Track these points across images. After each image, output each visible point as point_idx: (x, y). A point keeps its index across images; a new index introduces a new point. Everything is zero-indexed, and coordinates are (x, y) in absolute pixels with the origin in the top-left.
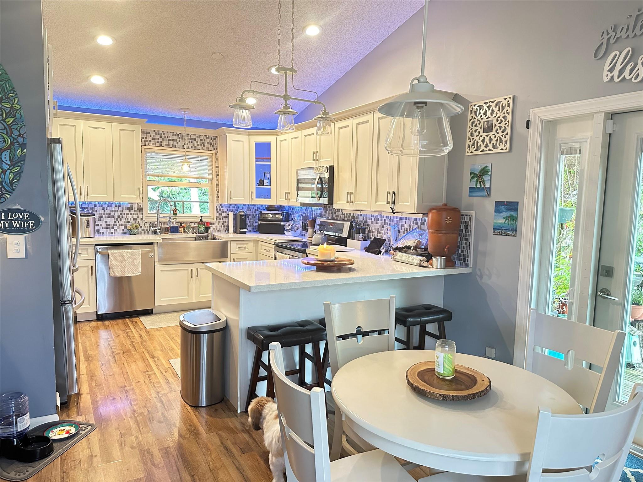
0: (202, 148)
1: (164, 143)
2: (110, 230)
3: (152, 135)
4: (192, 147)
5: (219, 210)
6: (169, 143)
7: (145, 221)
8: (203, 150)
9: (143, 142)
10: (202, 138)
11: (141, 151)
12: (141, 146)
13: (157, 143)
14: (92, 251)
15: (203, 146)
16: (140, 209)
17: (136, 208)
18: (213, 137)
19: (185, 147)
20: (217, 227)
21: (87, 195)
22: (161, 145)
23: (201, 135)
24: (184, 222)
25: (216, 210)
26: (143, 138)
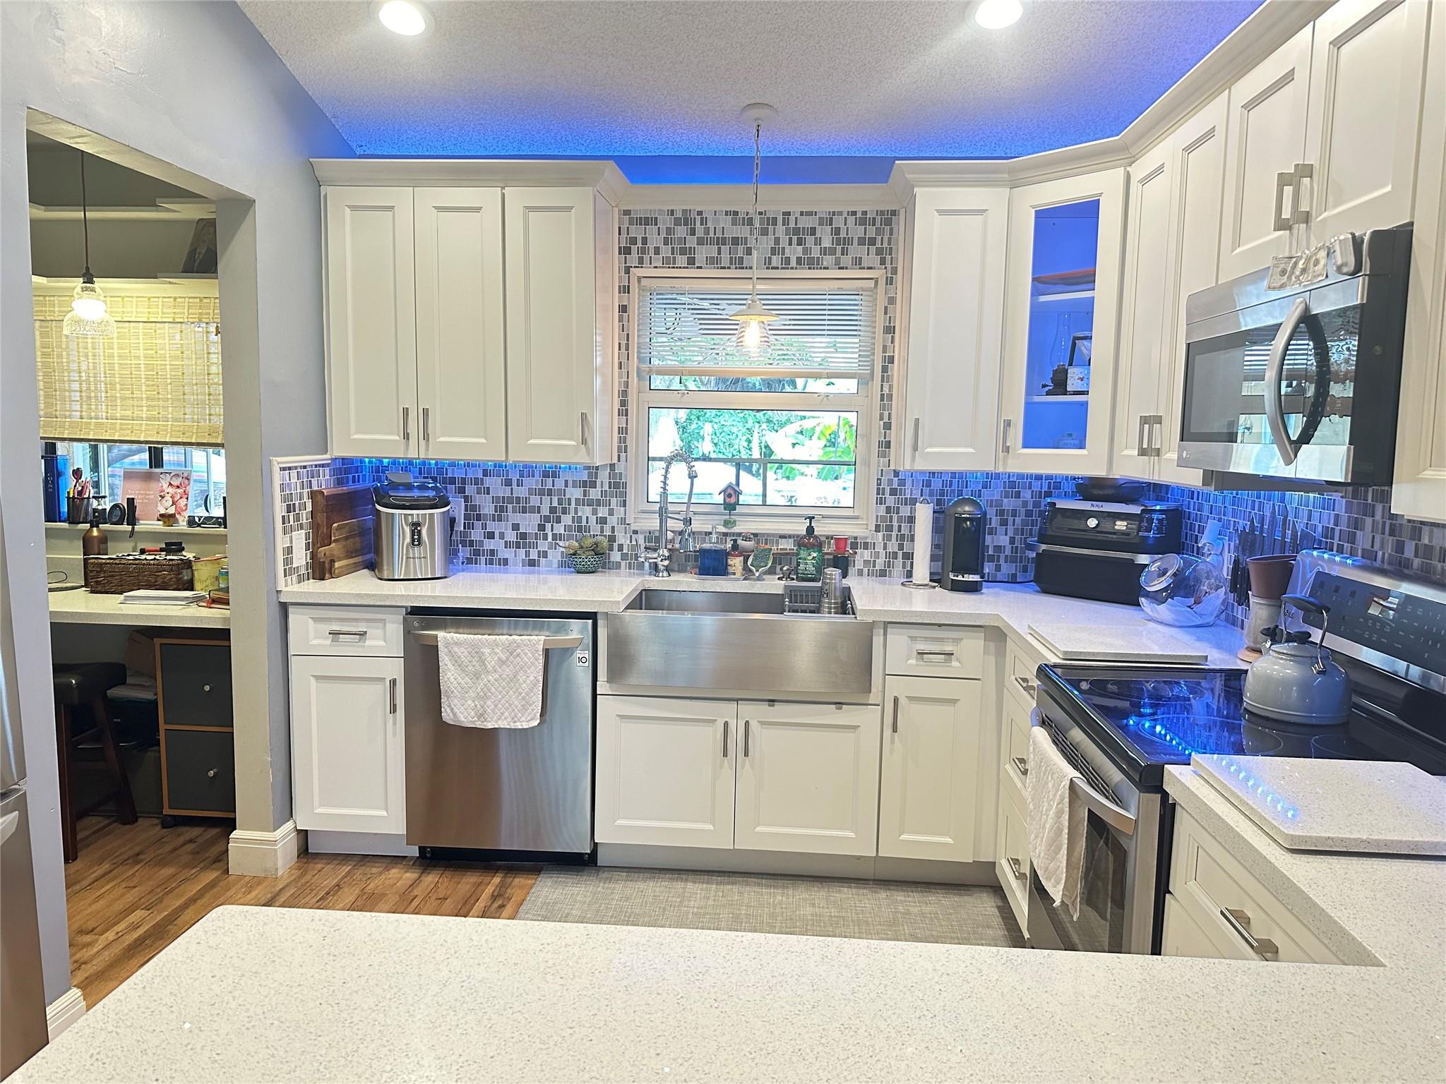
0: (838, 260)
1: (702, 254)
2: (527, 554)
3: (663, 227)
4: (799, 260)
5: (887, 496)
6: (719, 253)
7: (633, 527)
8: (840, 268)
9: (634, 255)
10: (838, 222)
11: (625, 289)
12: (627, 270)
13: (679, 257)
14: (395, 628)
15: (843, 254)
16: (618, 486)
17: (606, 481)
18: (882, 213)
19: (774, 264)
20: (877, 555)
21: (426, 437)
22: (691, 262)
23: (834, 213)
24: (756, 535)
25: (878, 494)
26: (633, 241)
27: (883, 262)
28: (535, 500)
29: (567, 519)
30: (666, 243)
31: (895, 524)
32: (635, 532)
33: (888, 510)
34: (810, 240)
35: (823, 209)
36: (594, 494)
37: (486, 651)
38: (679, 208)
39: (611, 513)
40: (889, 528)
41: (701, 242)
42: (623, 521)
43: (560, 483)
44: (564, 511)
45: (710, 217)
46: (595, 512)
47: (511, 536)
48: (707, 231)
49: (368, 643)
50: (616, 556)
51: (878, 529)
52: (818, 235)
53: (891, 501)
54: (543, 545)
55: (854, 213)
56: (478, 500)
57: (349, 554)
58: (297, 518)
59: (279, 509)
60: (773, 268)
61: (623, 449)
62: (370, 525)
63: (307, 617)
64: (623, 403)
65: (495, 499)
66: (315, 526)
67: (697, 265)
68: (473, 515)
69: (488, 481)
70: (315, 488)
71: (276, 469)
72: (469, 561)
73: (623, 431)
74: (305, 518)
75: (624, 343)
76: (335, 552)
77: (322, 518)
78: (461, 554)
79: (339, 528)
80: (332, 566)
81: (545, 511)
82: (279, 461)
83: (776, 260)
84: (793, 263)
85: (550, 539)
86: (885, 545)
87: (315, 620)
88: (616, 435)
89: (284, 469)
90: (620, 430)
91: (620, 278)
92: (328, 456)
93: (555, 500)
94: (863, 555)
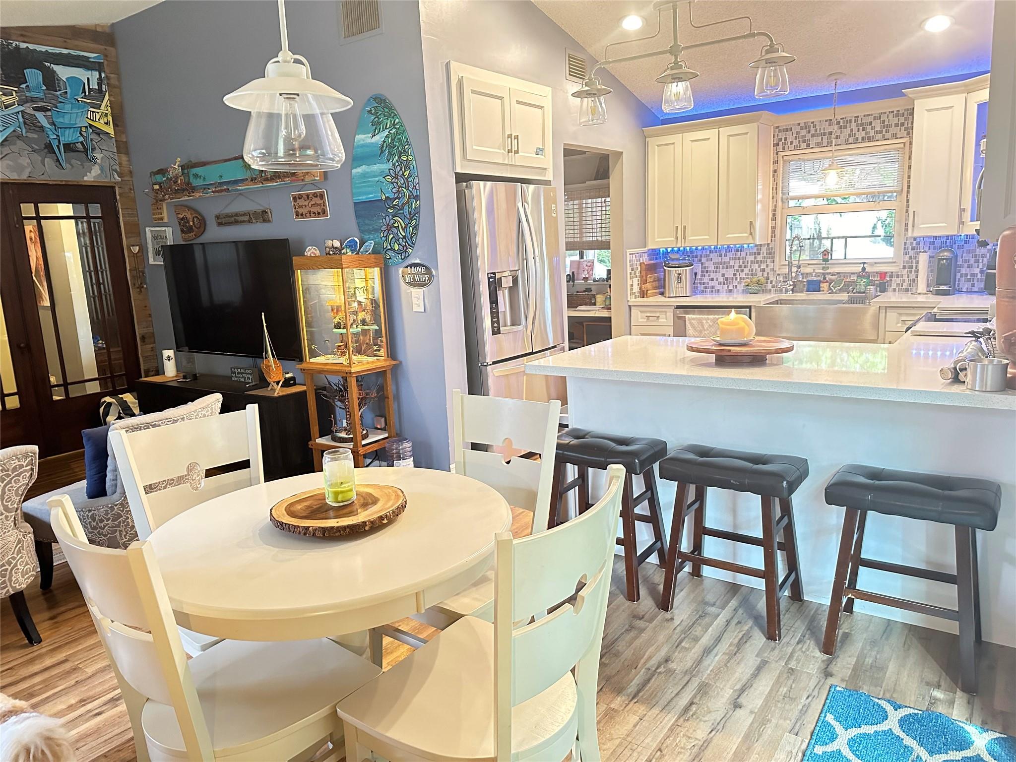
0: (884, 136)
1: (813, 143)
2: (728, 287)
3: (795, 132)
4: (863, 138)
5: (910, 251)
6: (822, 140)
7: (778, 272)
8: (885, 140)
9: (781, 146)
10: (884, 117)
11: (776, 162)
12: (777, 154)
13: (802, 144)
14: (670, 314)
15: (886, 132)
16: (771, 254)
17: (765, 252)
18: (908, 110)
19: (850, 142)
20: (904, 281)
21: (685, 238)
22: (808, 146)
23: (881, 113)
24: (838, 273)
25: (905, 250)
26: (780, 140)
27: (908, 134)
28: (732, 263)
29: (746, 271)
30: (796, 139)
31: (914, 265)
32: (779, 275)
33: (910, 258)
34: (869, 128)
35: (876, 112)
36: (759, 258)
37: (704, 322)
38: (802, 122)
39: (767, 266)
40: (911, 267)
41: (813, 136)
42: (773, 270)
43: (743, 254)
44: (745, 267)
45: (818, 124)
46: (759, 266)
47: (721, 279)
48: (816, 130)
49: (660, 320)
50: (769, 286)
51: (904, 267)
52: (873, 125)
53: (912, 253)
54: (735, 283)
55: (893, 112)
56: (707, 264)
57: (655, 288)
58: (635, 273)
59: (629, 270)
60: (849, 144)
61: (773, 235)
62: (662, 277)
63: (638, 311)
64: (774, 215)
65: (715, 263)
66: (641, 277)
67: (811, 147)
68: (705, 271)
69: (712, 255)
70: (641, 261)
71: (628, 254)
72: (703, 291)
73: (774, 228)
74: (638, 274)
75: (775, 187)
76: (649, 287)
77: (644, 273)
78: (699, 288)
79: (650, 277)
80: (647, 292)
81: (737, 267)
82: (629, 251)
83: (851, 140)
84: (860, 140)
85: (738, 280)
86: (908, 275)
87: (641, 312)
88: (770, 230)
89: (630, 254)
90: (772, 228)
91: (774, 157)
92: (646, 249)
93: (741, 261)
94: (895, 281)
